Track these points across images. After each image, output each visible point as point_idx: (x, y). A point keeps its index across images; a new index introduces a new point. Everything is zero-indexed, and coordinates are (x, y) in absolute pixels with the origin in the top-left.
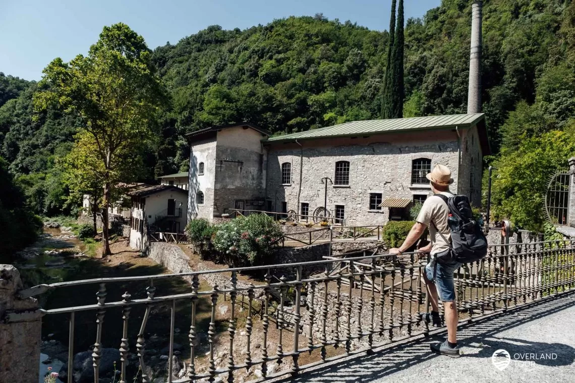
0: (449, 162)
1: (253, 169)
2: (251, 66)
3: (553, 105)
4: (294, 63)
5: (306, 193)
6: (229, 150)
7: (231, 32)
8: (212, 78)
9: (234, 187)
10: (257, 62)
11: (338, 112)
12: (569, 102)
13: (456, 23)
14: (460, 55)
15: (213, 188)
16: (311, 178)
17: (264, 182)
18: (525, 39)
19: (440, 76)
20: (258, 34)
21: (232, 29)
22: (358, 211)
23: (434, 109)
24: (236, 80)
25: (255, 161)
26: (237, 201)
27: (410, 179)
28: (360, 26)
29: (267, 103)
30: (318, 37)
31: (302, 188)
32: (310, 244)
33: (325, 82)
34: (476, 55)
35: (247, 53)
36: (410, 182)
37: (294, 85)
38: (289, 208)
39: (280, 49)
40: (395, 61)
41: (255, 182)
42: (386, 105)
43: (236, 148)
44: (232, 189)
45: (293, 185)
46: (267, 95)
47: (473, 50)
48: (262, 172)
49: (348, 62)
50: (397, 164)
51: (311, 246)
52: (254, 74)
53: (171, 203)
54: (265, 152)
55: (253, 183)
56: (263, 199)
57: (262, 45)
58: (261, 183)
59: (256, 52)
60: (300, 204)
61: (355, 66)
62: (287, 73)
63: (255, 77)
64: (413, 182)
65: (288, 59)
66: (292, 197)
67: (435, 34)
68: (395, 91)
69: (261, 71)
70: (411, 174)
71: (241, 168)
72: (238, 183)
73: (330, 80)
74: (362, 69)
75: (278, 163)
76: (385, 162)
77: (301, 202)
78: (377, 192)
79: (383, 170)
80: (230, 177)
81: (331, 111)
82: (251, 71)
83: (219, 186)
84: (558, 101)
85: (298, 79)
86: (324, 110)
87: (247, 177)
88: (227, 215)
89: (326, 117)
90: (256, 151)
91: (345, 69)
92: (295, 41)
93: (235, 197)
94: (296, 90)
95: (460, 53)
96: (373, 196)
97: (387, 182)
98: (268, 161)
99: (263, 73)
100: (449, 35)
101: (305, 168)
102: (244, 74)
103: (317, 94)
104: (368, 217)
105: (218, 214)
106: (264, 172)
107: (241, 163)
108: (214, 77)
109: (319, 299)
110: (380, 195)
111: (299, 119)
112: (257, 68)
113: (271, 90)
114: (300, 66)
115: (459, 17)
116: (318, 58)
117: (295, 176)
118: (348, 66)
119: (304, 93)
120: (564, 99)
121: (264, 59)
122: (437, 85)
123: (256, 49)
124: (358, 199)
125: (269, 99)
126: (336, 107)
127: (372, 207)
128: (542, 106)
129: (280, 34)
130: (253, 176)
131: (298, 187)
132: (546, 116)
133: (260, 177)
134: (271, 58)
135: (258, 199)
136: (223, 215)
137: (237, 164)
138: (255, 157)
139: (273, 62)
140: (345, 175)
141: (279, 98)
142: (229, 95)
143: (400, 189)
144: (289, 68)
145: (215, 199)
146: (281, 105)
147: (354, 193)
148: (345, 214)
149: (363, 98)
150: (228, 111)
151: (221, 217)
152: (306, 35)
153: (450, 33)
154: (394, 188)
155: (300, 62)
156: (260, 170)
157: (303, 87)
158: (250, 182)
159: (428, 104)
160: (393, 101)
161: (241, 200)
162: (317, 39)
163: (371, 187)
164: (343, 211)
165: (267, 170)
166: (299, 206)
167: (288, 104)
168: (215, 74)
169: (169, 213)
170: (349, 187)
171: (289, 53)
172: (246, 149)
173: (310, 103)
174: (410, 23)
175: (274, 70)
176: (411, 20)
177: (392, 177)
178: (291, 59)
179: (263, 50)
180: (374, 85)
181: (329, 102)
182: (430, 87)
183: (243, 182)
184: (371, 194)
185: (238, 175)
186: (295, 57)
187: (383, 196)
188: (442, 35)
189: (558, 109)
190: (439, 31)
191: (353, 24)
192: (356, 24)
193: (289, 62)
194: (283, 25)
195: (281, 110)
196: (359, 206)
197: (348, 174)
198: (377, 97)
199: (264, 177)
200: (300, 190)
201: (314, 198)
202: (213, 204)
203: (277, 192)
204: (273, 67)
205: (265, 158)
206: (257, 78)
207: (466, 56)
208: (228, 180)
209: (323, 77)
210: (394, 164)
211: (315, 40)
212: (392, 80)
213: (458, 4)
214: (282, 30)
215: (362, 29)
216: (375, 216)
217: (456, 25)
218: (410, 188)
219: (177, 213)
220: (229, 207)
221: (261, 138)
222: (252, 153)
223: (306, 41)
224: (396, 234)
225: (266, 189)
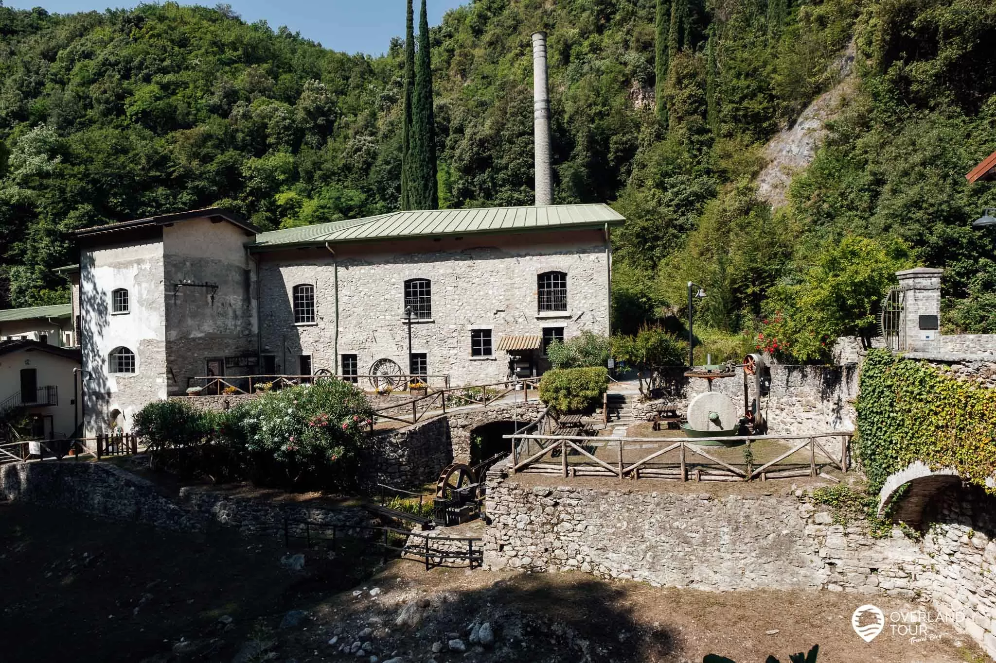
0: (594, 276)
1: (235, 299)
2: (105, 92)
3: (669, 194)
4: (199, 94)
5: (351, 336)
6: (188, 264)
7: (27, 14)
8: (15, 108)
9: (202, 335)
10: (119, 84)
11: (304, 191)
12: (688, 191)
13: (473, 56)
14: (513, 110)
15: (164, 339)
16: (359, 310)
17: (254, 321)
18: (592, 95)
19: (480, 140)
20: (108, 29)
21: (29, 9)
22: (452, 360)
23: (474, 191)
24: (75, 118)
25: (237, 283)
26: (209, 360)
27: (536, 304)
28: (306, 38)
29: (158, 170)
30: (236, 49)
31: (340, 329)
32: (416, 421)
33: (268, 136)
34: (543, 113)
35: (92, 65)
36: (537, 309)
37: (208, 137)
38: (316, 366)
39: (165, 64)
40: (422, 110)
41: (239, 323)
42: (410, 184)
43: (201, 260)
44: (200, 338)
45: (321, 324)
46: (157, 153)
47: (539, 106)
48: (249, 302)
49: (306, 101)
50: (513, 281)
51: (419, 425)
52: (115, 108)
53: (28, 378)
54: (252, 266)
55: (236, 326)
56: (255, 354)
57: (125, 53)
58: (250, 324)
59: (112, 65)
60: (340, 358)
61: (319, 111)
62: (188, 114)
63: (118, 116)
64: (541, 308)
65: (186, 85)
66: (321, 346)
67: (441, 70)
68: (424, 160)
69: (131, 105)
70: (536, 297)
71: (213, 298)
72: (208, 327)
73: (279, 133)
74: (332, 117)
75: (283, 286)
76: (492, 279)
77: (340, 352)
78: (484, 327)
79: (490, 292)
80: (194, 316)
81: (289, 189)
82: (107, 102)
83: (174, 334)
84: (675, 190)
85: (212, 126)
86: (275, 186)
87: (224, 315)
88: (198, 388)
89: (282, 198)
90: (237, 263)
91: (300, 115)
92: (190, 52)
93: (206, 354)
94: (215, 147)
95: (514, 107)
96: (476, 333)
97: (498, 311)
98: (258, 282)
99: (135, 108)
100: (464, 73)
101: (343, 293)
102: (92, 108)
103: (259, 154)
104: (471, 368)
105: (176, 389)
106: (254, 303)
107: (213, 288)
108: (20, 107)
109: (512, 505)
110: (488, 333)
111: (226, 202)
112: (121, 97)
113: (160, 144)
114: (211, 102)
115: (474, 46)
116: (244, 89)
117: (323, 306)
118: (305, 109)
119: (231, 154)
120: (683, 186)
121: (133, 80)
122: (478, 153)
123: (112, 59)
124: (450, 341)
125: (161, 161)
126: (298, 181)
127: (475, 352)
128: (654, 195)
129: (159, 36)
130: (235, 312)
131: (332, 326)
132: (663, 210)
133: (247, 313)
134: (147, 79)
135: (246, 354)
136: (190, 390)
137: (204, 288)
138: (237, 277)
139: (153, 88)
140: (422, 301)
141: (183, 160)
142: (67, 148)
143: (520, 320)
144: (189, 104)
145: (169, 361)
146: (188, 174)
147: (443, 332)
148: (428, 367)
149: (347, 168)
150: (72, 181)
151: (187, 394)
152: (214, 43)
153: (464, 70)
154: (510, 319)
155: (213, 94)
156: (247, 300)
157: (227, 141)
158: (230, 323)
159: (464, 184)
160: (423, 177)
161: (215, 360)
162: (235, 54)
163: (472, 321)
164: (424, 363)
165: (258, 298)
166: (336, 361)
167: (201, 174)
168: (21, 101)
169: (24, 399)
170: (433, 322)
171: (184, 76)
172: (220, 261)
173: (246, 173)
174: (396, 46)
175: (161, 104)
176: (397, 41)
177: (508, 302)
178: (191, 86)
179: (129, 61)
180: (365, 147)
181: (284, 173)
182: (467, 157)
183: (219, 323)
184: (473, 331)
185: (208, 311)
186: (201, 82)
187: (493, 333)
188: (452, 73)
189: (676, 201)
190: (446, 65)
191: (294, 33)
192: (298, 34)
193: (188, 92)
194: (162, 19)
195: (190, 185)
196: (453, 352)
197: (429, 301)
198: (373, 169)
199: (254, 312)
200: (337, 331)
201: (368, 344)
202: (165, 370)
203: (285, 338)
204: (158, 99)
205: (253, 277)
206: (123, 117)
207: (527, 112)
208: (190, 322)
209: (265, 126)
210: (509, 281)
211: (229, 54)
212: (419, 143)
213: (471, 26)
214: (160, 27)
215: (311, 44)
216: (483, 366)
217: (472, 59)
218: (538, 319)
219: (42, 396)
220: (196, 374)
221: (245, 239)
222: (230, 267)
223: (214, 54)
224: (568, 389)
225: (259, 335)
